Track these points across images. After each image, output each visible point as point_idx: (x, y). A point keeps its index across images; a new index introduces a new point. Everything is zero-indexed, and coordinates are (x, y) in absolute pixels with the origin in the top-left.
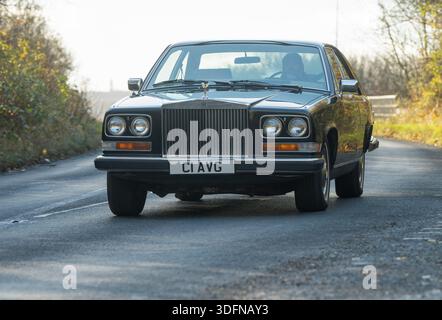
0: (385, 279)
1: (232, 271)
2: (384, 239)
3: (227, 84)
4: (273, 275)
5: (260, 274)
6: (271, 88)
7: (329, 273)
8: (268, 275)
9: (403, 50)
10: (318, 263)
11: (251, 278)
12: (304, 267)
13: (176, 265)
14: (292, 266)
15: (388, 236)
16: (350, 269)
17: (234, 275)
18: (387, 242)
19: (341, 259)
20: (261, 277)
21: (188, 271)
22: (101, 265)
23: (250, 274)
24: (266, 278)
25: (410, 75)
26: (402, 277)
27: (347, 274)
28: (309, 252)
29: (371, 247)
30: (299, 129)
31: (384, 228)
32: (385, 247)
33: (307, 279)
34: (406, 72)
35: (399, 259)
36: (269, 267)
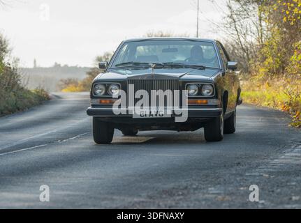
0: (232, 203)
1: (122, 198)
2: (232, 175)
3: (160, 65)
4: (152, 200)
5: (142, 199)
6: (187, 67)
7: (192, 199)
8: (148, 200)
9: (245, 39)
10: (184, 191)
11: (136, 202)
12: (174, 195)
13: (82, 193)
14: (165, 194)
15: (234, 172)
16: (207, 196)
17: (124, 200)
18: (233, 176)
19: (201, 189)
20: (143, 202)
21: (91, 198)
22: (28, 193)
23: (136, 199)
24: (147, 202)
25: (250, 57)
26: (244, 201)
27: (205, 200)
28: (177, 184)
29: (222, 180)
30: (208, 91)
31: (232, 167)
32: (232, 180)
33: (177, 203)
34: (248, 55)
35: (242, 188)
36: (149, 194)
